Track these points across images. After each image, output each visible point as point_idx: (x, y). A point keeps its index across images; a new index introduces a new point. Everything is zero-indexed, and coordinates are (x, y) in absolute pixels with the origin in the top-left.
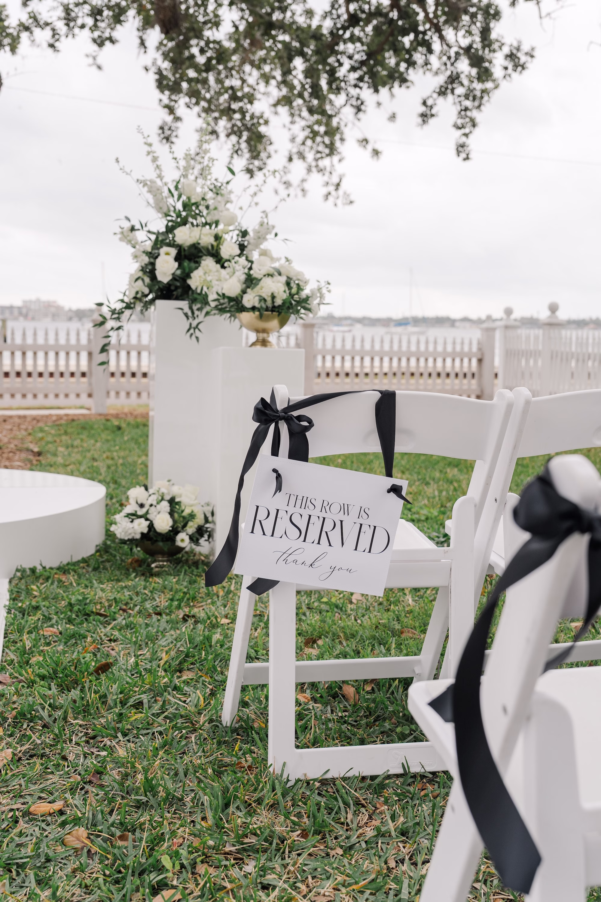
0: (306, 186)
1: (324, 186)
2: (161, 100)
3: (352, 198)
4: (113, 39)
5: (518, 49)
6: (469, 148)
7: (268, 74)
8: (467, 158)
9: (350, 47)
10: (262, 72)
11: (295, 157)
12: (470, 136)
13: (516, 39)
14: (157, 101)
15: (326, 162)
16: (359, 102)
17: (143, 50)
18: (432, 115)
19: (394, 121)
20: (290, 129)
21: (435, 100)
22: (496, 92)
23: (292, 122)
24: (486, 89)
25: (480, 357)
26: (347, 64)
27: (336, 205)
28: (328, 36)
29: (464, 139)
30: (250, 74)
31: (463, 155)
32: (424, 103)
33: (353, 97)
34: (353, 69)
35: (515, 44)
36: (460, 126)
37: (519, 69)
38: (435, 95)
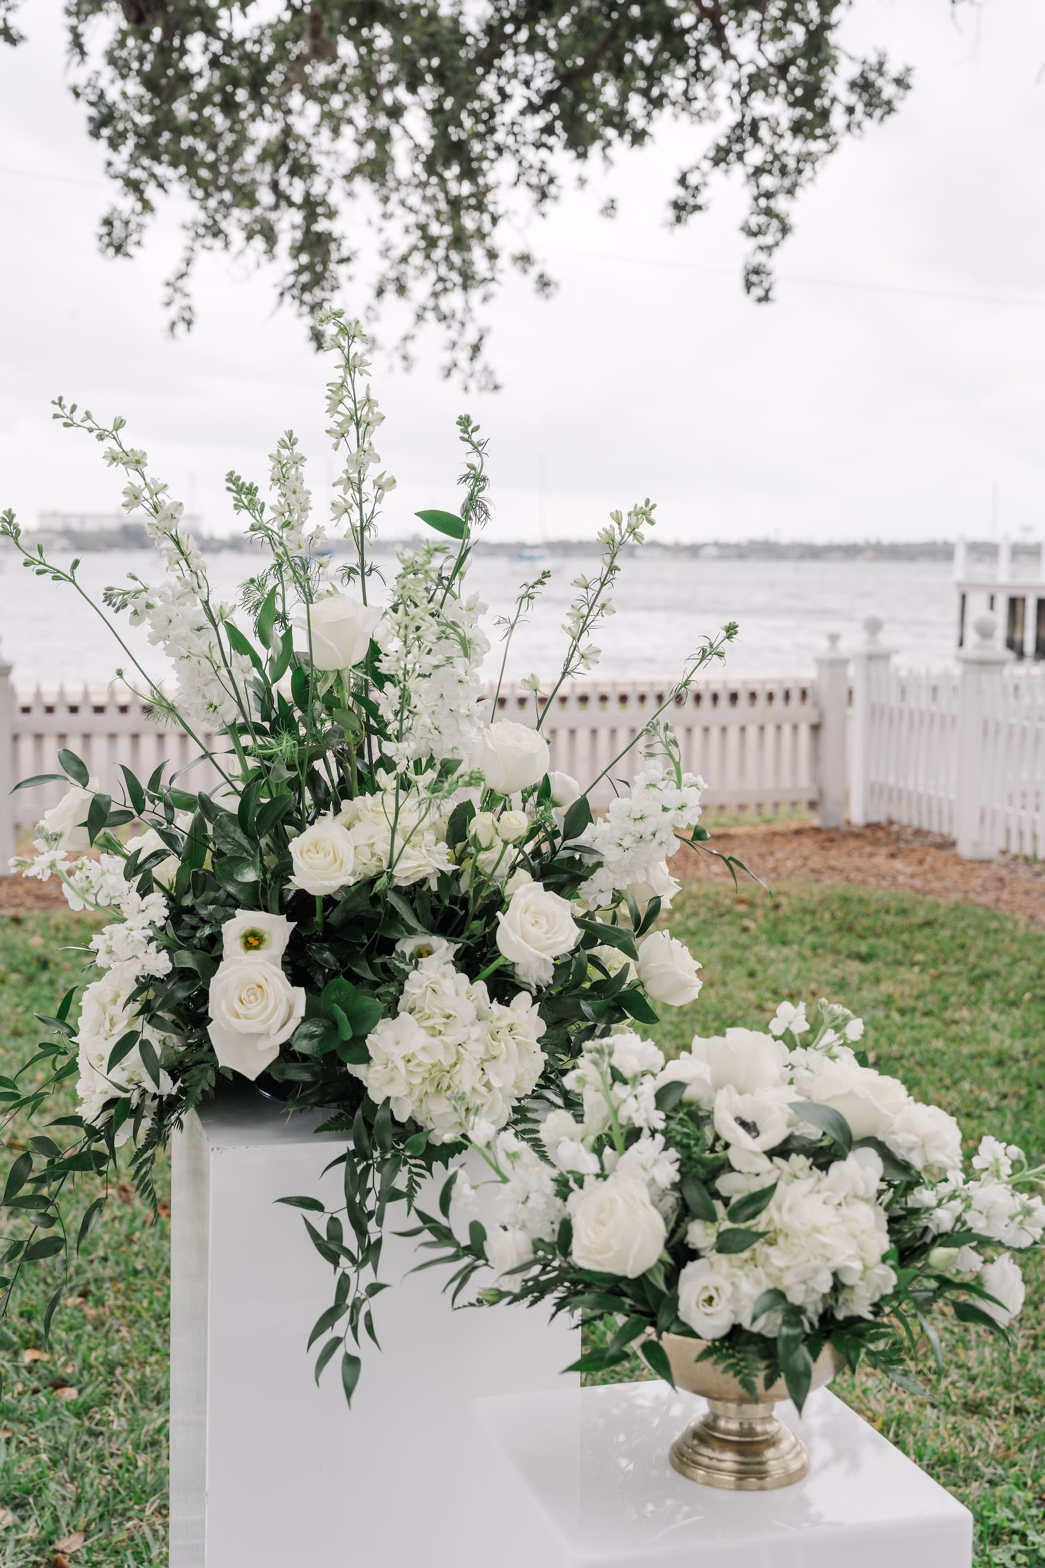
0: (412, 349)
1: (446, 348)
2: (109, 164)
3: (500, 379)
4: (13, 32)
5: (880, 69)
6: (772, 278)
7: (338, 114)
8: (765, 298)
9: (527, 63)
10: (326, 108)
11: (391, 288)
12: (777, 252)
13: (876, 49)
14: (103, 166)
15: (453, 301)
16: (544, 178)
17: (77, 58)
18: (698, 208)
19: (612, 217)
20: (381, 230)
21: (704, 175)
22: (830, 158)
23: (386, 216)
24: (810, 154)
25: (815, 720)
26: (519, 95)
27: (466, 389)
28: (480, 35)
29: (761, 258)
30: (301, 113)
31: (758, 292)
32: (683, 181)
33: (531, 167)
34: (532, 109)
35: (873, 59)
36: (755, 228)
37: (878, 113)
38: (706, 165)
